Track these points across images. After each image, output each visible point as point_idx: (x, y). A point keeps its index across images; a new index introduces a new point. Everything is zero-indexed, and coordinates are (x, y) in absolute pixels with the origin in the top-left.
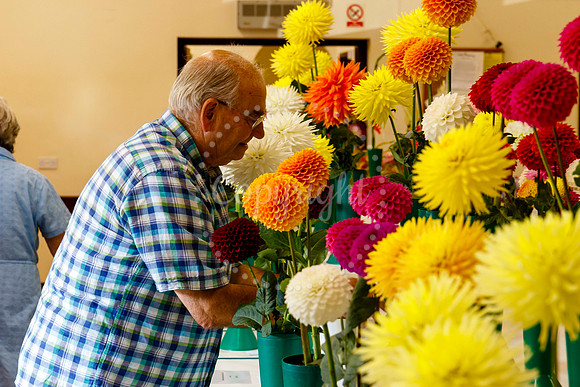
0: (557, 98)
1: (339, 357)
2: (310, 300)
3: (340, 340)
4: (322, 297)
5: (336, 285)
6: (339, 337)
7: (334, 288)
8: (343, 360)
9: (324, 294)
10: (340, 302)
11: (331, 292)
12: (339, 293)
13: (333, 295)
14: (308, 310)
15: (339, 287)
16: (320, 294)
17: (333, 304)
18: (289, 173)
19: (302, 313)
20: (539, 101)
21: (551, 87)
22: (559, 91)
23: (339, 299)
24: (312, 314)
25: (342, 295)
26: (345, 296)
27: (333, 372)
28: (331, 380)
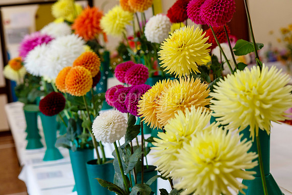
0: (225, 10)
1: (123, 158)
2: (106, 130)
3: (122, 149)
4: (112, 128)
5: (119, 121)
6: (122, 148)
7: (118, 122)
8: (125, 159)
9: (114, 126)
10: (122, 129)
11: (117, 124)
12: (121, 125)
13: (118, 126)
14: (106, 135)
15: (121, 121)
16: (111, 126)
17: (119, 130)
18: (80, 65)
19: (102, 138)
20: (216, 12)
21: (222, 4)
22: (226, 5)
23: (121, 127)
24: (108, 137)
25: (123, 125)
26: (124, 126)
27: (121, 167)
28: (121, 171)
